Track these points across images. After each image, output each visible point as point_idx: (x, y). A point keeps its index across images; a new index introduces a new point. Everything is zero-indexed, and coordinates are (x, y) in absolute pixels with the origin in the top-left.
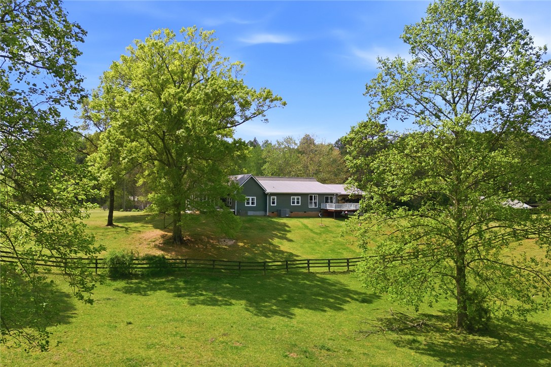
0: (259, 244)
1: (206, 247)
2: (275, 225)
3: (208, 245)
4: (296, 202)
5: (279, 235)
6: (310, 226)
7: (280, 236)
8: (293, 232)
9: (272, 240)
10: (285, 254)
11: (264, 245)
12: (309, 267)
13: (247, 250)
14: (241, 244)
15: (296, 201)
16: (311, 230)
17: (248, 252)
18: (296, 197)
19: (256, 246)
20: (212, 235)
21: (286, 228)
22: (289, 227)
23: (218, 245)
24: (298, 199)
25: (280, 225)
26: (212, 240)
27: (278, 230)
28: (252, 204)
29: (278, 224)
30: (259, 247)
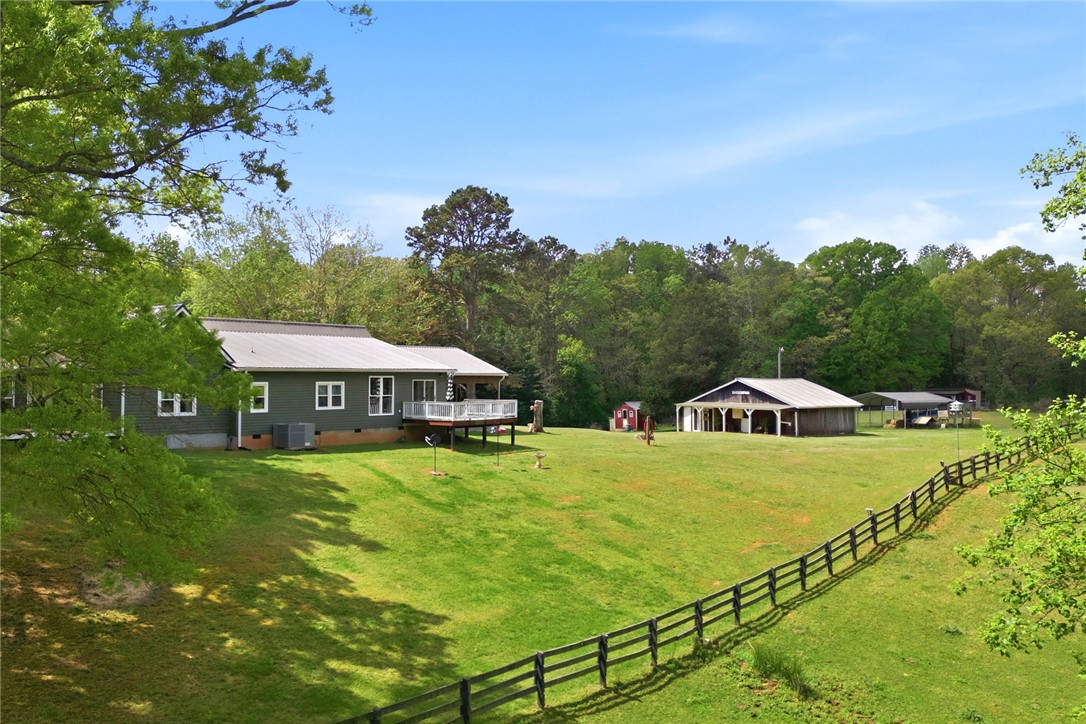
0: (262, 576)
1: (21, 634)
2: (292, 487)
3: (28, 618)
4: (330, 400)
5: (323, 524)
6: (406, 480)
7: (328, 529)
8: (364, 508)
9: (307, 551)
10: (387, 616)
11: (285, 579)
12: (540, 686)
13: (223, 618)
14: (190, 591)
15: (330, 396)
16: (418, 496)
17: (236, 632)
18: (330, 384)
19: (254, 593)
20: (44, 557)
21: (335, 494)
22: (342, 490)
23: (78, 611)
24: (337, 389)
25: (311, 485)
26: (47, 583)
27: (312, 504)
28: (183, 409)
29: (301, 480)
30: (269, 595)
